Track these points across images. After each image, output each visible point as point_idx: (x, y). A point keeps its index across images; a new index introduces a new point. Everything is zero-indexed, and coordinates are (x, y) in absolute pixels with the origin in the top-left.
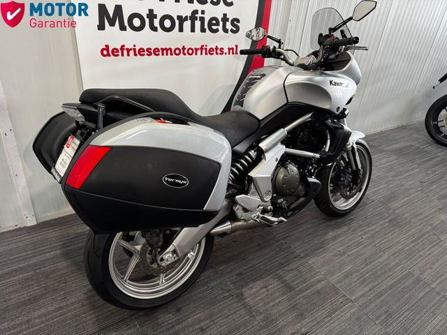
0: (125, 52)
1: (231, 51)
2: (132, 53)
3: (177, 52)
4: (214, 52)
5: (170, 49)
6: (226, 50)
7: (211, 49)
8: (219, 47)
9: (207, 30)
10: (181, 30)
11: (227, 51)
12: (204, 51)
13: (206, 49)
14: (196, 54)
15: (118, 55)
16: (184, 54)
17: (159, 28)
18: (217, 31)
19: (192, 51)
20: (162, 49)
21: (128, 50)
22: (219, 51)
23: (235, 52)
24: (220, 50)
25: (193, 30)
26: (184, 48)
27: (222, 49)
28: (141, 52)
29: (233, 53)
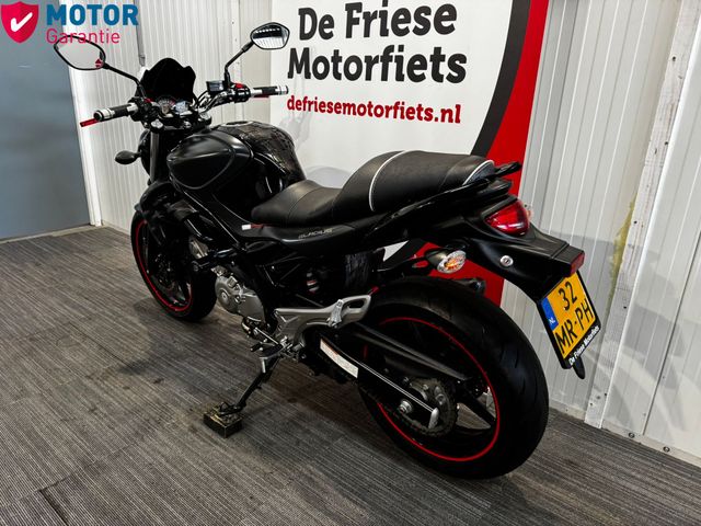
0: (307, 105)
1: (447, 115)
2: (313, 106)
3: (362, 110)
4: (416, 116)
5: (354, 105)
6: (437, 114)
7: (411, 110)
8: (425, 107)
9: (406, 77)
10: (368, 77)
11: (439, 116)
12: (399, 112)
13: (402, 109)
14: (387, 116)
15: (299, 109)
16: (370, 115)
17: (343, 76)
18: (422, 78)
19: (381, 111)
20: (345, 105)
21: (310, 103)
22: (423, 114)
23: (454, 117)
24: (426, 113)
25: (384, 77)
26: (370, 105)
27: (429, 111)
28: (321, 107)
29: (451, 120)
